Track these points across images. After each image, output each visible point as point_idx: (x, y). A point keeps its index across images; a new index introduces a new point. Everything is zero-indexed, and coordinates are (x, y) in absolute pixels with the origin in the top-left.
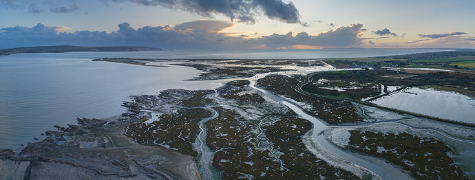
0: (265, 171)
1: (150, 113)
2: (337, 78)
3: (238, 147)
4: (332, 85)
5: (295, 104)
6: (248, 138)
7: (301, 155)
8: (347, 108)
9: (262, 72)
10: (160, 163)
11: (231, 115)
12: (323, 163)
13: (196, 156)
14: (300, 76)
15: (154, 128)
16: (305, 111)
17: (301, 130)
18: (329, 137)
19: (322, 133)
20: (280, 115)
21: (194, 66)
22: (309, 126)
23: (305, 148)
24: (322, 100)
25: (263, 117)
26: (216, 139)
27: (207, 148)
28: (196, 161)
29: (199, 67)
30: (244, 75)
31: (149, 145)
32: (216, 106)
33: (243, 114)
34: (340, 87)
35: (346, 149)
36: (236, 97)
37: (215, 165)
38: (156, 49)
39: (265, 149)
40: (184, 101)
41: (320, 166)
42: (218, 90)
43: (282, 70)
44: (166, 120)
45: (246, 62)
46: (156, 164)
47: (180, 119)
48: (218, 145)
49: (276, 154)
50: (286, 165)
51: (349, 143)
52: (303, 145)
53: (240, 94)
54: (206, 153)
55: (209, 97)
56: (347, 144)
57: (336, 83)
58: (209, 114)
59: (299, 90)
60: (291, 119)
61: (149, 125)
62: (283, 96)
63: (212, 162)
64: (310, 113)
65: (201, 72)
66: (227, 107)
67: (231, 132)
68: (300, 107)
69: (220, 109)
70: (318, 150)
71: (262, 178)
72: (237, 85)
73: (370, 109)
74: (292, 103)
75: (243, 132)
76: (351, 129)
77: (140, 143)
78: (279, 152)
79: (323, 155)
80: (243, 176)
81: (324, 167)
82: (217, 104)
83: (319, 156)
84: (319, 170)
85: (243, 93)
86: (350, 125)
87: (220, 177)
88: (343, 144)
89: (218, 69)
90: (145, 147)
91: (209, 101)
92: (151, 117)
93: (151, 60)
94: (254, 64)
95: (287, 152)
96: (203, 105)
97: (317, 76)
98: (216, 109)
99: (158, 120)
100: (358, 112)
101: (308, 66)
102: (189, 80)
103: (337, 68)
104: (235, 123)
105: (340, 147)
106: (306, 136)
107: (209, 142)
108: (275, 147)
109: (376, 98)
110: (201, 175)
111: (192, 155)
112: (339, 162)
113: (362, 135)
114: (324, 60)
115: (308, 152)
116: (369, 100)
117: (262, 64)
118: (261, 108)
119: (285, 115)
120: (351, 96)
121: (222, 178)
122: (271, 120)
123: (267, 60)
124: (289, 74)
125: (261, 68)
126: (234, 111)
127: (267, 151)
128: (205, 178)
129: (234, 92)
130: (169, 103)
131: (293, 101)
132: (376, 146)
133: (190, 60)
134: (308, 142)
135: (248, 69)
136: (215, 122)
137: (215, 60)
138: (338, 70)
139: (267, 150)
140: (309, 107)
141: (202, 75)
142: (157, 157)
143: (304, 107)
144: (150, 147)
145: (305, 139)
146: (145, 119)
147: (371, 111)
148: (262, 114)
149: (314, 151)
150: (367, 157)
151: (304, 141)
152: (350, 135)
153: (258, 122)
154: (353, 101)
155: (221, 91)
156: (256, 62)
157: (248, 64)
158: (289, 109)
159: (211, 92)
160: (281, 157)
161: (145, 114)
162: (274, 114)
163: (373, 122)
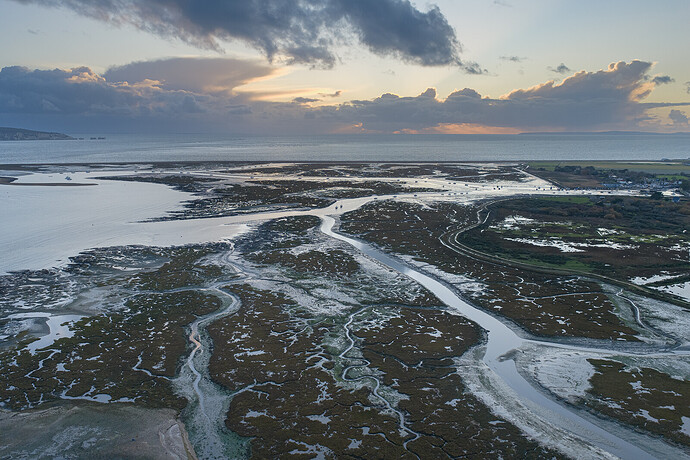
0: (359, 436)
1: (41, 321)
2: (560, 217)
3: (290, 381)
4: (543, 234)
5: (438, 278)
6: (318, 360)
7: (453, 403)
8: (587, 298)
9: (352, 195)
10: (86, 445)
11: (272, 305)
12: (509, 429)
13: (182, 408)
14: (454, 206)
15: (58, 359)
16: (466, 297)
17: (454, 344)
18: (531, 368)
19: (512, 355)
20: (400, 304)
21: (168, 181)
22: (476, 335)
23: (463, 387)
24: (515, 272)
25: (355, 309)
26: (234, 365)
27: (211, 387)
28: (185, 420)
29: (182, 184)
30: (307, 203)
31: (44, 407)
32: (235, 282)
33: (304, 301)
34: (567, 240)
35: (578, 405)
36: (287, 260)
37: (232, 423)
38: (50, 136)
39: (359, 386)
40: (144, 276)
41: (501, 434)
42: (238, 242)
43: (407, 191)
44: (92, 332)
45: (310, 168)
46: (73, 449)
47: (137, 325)
48: (239, 377)
49: (388, 399)
50: (415, 424)
51: (588, 391)
52: (458, 381)
53: (296, 251)
54: (209, 399)
55: (215, 260)
56: (582, 394)
57: (555, 230)
58: (216, 303)
59: (452, 243)
60: (427, 314)
61: (43, 354)
62: (408, 258)
63: (224, 417)
64: (479, 303)
65: (190, 197)
66: (261, 285)
67: (275, 346)
68: (451, 286)
69: (243, 291)
70: (498, 397)
71: (353, 453)
72: (289, 230)
73: (662, 310)
74: (432, 276)
75: (305, 344)
76: (596, 357)
77: (17, 409)
78: (395, 394)
79: (510, 409)
80: (302, 448)
81: (510, 439)
82: (235, 277)
83: (500, 411)
84: (498, 445)
85: (305, 249)
86: (592, 346)
87: (244, 451)
88: (569, 392)
89: (237, 187)
90: (35, 415)
91: (215, 272)
92: (46, 330)
93: (36, 168)
94: (333, 174)
95: (415, 396)
96: (199, 283)
97: (501, 207)
98: (233, 290)
99: (70, 334)
100: (622, 313)
101: (476, 180)
102: (156, 220)
103: (561, 187)
104: (284, 324)
105: (559, 399)
106: (466, 359)
107: (216, 374)
108: (386, 382)
109: (681, 281)
110: (197, 449)
111: (173, 407)
112: (557, 434)
113: (629, 377)
114: (523, 165)
115: (472, 398)
116: (657, 284)
117: (353, 174)
118: (351, 285)
119: (413, 305)
120: (599, 268)
121: (248, 454)
122: (376, 317)
123: (365, 164)
124: (424, 201)
125: (349, 184)
126: (281, 294)
127: (366, 391)
128: (206, 454)
129: (279, 246)
130: (100, 285)
131: (433, 269)
132: (678, 413)
133: (157, 165)
134: (473, 374)
135: (314, 186)
136: (230, 323)
137: (226, 163)
138: (564, 192)
139: (365, 388)
140: (477, 288)
141: (193, 204)
142: (76, 432)
143: (463, 288)
144: (51, 411)
145: (464, 366)
146: (27, 337)
147: (664, 314)
148: (352, 301)
149: (487, 398)
150: (645, 440)
151: (460, 371)
152: (592, 371)
153: (343, 320)
154: (606, 281)
155: (246, 245)
156: (336, 168)
157: (316, 174)
158: (424, 290)
159: (219, 248)
160: (402, 406)
161: (26, 325)
162: (384, 302)
163: (670, 347)
